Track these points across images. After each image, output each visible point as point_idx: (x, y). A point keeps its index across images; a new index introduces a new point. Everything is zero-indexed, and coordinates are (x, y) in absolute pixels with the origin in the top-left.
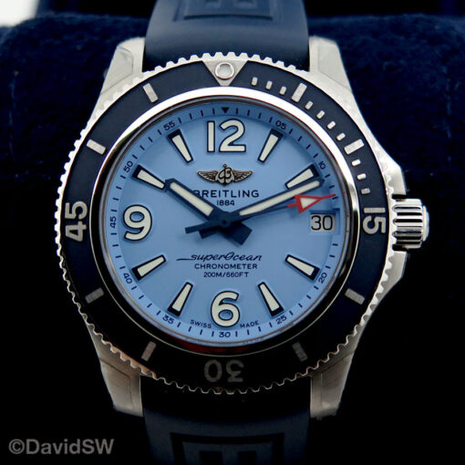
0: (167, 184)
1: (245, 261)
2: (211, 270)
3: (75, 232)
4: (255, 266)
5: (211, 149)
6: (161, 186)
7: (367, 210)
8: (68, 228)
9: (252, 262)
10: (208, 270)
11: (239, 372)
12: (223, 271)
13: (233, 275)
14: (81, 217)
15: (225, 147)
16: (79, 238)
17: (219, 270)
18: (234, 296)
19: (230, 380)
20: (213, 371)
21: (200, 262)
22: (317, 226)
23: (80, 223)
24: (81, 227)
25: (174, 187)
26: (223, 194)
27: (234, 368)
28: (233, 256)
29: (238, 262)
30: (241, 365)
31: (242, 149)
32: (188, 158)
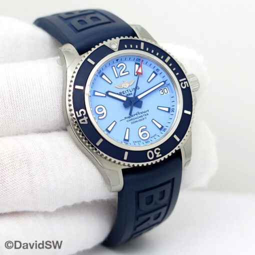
0: (107, 94)
1: (144, 114)
2: (133, 121)
3: (84, 121)
4: (147, 114)
5: (117, 76)
6: (105, 95)
7: (180, 81)
8: (80, 121)
9: (146, 113)
10: (132, 121)
11: (159, 152)
12: (137, 120)
13: (141, 120)
14: (84, 114)
15: (121, 74)
16: (86, 122)
17: (136, 120)
18: (145, 127)
19: (157, 156)
20: (150, 155)
21: (128, 119)
22: (162, 93)
23: (85, 117)
24: (85, 118)
25: (110, 94)
26: (127, 92)
27: (157, 151)
28: (139, 113)
29: (141, 115)
30: (159, 149)
31: (128, 73)
32: (110, 82)
